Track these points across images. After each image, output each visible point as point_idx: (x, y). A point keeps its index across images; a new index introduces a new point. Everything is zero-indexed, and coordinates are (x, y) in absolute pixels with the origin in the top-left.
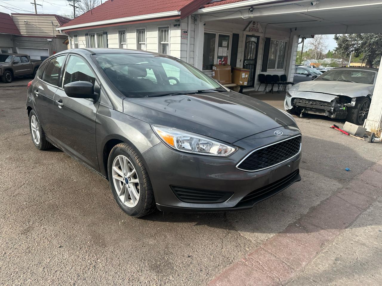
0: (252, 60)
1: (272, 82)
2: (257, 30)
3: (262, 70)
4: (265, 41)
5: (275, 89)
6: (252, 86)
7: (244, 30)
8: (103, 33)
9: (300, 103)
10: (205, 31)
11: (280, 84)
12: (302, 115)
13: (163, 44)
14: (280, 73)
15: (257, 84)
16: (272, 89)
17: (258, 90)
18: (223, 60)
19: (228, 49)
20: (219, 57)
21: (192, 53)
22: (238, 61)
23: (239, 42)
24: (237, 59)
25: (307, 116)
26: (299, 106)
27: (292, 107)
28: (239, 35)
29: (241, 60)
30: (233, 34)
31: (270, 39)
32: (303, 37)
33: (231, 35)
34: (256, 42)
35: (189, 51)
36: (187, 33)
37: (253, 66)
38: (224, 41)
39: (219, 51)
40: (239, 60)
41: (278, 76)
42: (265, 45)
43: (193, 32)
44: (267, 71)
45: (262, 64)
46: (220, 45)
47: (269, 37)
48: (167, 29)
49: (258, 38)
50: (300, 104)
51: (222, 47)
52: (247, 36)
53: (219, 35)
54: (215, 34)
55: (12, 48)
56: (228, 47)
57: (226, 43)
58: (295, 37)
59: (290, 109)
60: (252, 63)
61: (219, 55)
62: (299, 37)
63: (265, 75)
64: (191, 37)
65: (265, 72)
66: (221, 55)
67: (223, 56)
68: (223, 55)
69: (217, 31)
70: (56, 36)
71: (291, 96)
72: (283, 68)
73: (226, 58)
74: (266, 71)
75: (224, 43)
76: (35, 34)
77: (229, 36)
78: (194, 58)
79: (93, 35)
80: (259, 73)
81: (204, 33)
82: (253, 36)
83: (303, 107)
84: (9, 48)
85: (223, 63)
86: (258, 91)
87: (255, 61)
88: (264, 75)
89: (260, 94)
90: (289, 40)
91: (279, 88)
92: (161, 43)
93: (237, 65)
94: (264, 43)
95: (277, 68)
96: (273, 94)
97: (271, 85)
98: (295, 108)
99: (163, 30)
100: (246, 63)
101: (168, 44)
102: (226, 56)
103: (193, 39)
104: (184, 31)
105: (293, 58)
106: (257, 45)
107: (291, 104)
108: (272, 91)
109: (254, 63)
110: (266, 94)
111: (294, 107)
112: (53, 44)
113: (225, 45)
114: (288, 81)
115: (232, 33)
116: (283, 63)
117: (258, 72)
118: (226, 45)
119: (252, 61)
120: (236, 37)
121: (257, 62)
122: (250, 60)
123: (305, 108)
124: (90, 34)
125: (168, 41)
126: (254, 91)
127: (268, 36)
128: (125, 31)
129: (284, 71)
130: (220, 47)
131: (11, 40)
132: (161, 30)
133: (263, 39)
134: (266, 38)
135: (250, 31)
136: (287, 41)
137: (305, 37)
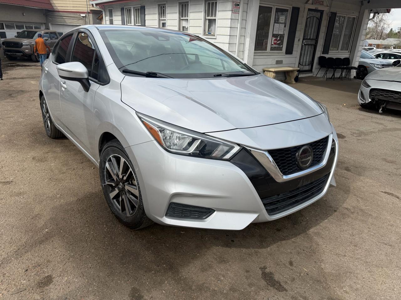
0: (312, 39)
1: (334, 67)
2: (321, 3)
3: (323, 52)
4: (330, 16)
5: (337, 75)
6: (310, 71)
7: (306, 3)
8: (141, 7)
9: (381, 95)
10: (260, 3)
11: (344, 68)
12: (381, 110)
13: (209, 20)
14: (343, 55)
15: (316, 69)
16: (334, 75)
17: (318, 76)
18: (278, 39)
19: (285, 26)
20: (274, 35)
21: (243, 30)
22: (296, 40)
23: (299, 18)
24: (295, 38)
25: (387, 112)
26: (378, 99)
27: (370, 100)
28: (300, 9)
29: (299, 39)
30: (293, 7)
31: (336, 13)
32: (377, 12)
33: (290, 9)
34: (319, 18)
35: (240, 28)
36: (238, 7)
37: (313, 47)
38: (282, 17)
39: (275, 28)
40: (298, 40)
41: (341, 59)
42: (329, 21)
43: (247, 5)
44: (329, 53)
45: (323, 45)
46: (277, 21)
47: (335, 12)
48: (214, 2)
49: (321, 13)
50: (381, 97)
51: (278, 23)
52: (309, 10)
53: (276, 8)
54: (272, 8)
55: (45, 23)
56: (285, 24)
57: (283, 19)
58: (367, 11)
59: (367, 102)
60: (312, 43)
61: (274, 33)
62: (371, 11)
63: (327, 58)
64: (243, 12)
65: (327, 55)
66: (277, 33)
67: (278, 35)
68: (279, 33)
69: (273, 4)
70: (89, 11)
71: (370, 86)
72: (348, 50)
73: (282, 36)
74: (327, 53)
75: (281, 19)
76: (68, 8)
77: (288, 10)
78: (245, 36)
79: (130, 10)
80: (319, 56)
81: (259, 6)
82: (316, 10)
83: (385, 101)
84: (42, 24)
85: (278, 42)
86: (316, 77)
87: (316, 41)
88: (325, 57)
89: (319, 80)
90: (358, 15)
91: (342, 74)
92: (207, 18)
93: (294, 45)
94: (328, 19)
95: (341, 50)
96: (334, 80)
97: (333, 69)
98: (373, 102)
99: (210, 3)
100: (305, 43)
101: (215, 20)
102: (282, 34)
103: (245, 13)
104: (236, 4)
105: (361, 38)
106: (320, 21)
107: (369, 96)
108: (333, 77)
109: (314, 43)
110: (326, 80)
111: (373, 99)
112: (87, 20)
113: (281, 21)
114: (352, 66)
115: (291, 7)
116: (347, 44)
117: (318, 54)
118: (284, 21)
119: (313, 41)
120: (296, 11)
121: (318, 42)
122: (310, 39)
123: (388, 102)
124: (126, 8)
125: (216, 16)
126: (312, 76)
127: (333, 10)
128: (165, 4)
129: (349, 53)
130: (276, 23)
131: (44, 14)
132: (208, 3)
133: (328, 14)
134: (331, 12)
135: (313, 4)
136: (356, 17)
137: (378, 11)
